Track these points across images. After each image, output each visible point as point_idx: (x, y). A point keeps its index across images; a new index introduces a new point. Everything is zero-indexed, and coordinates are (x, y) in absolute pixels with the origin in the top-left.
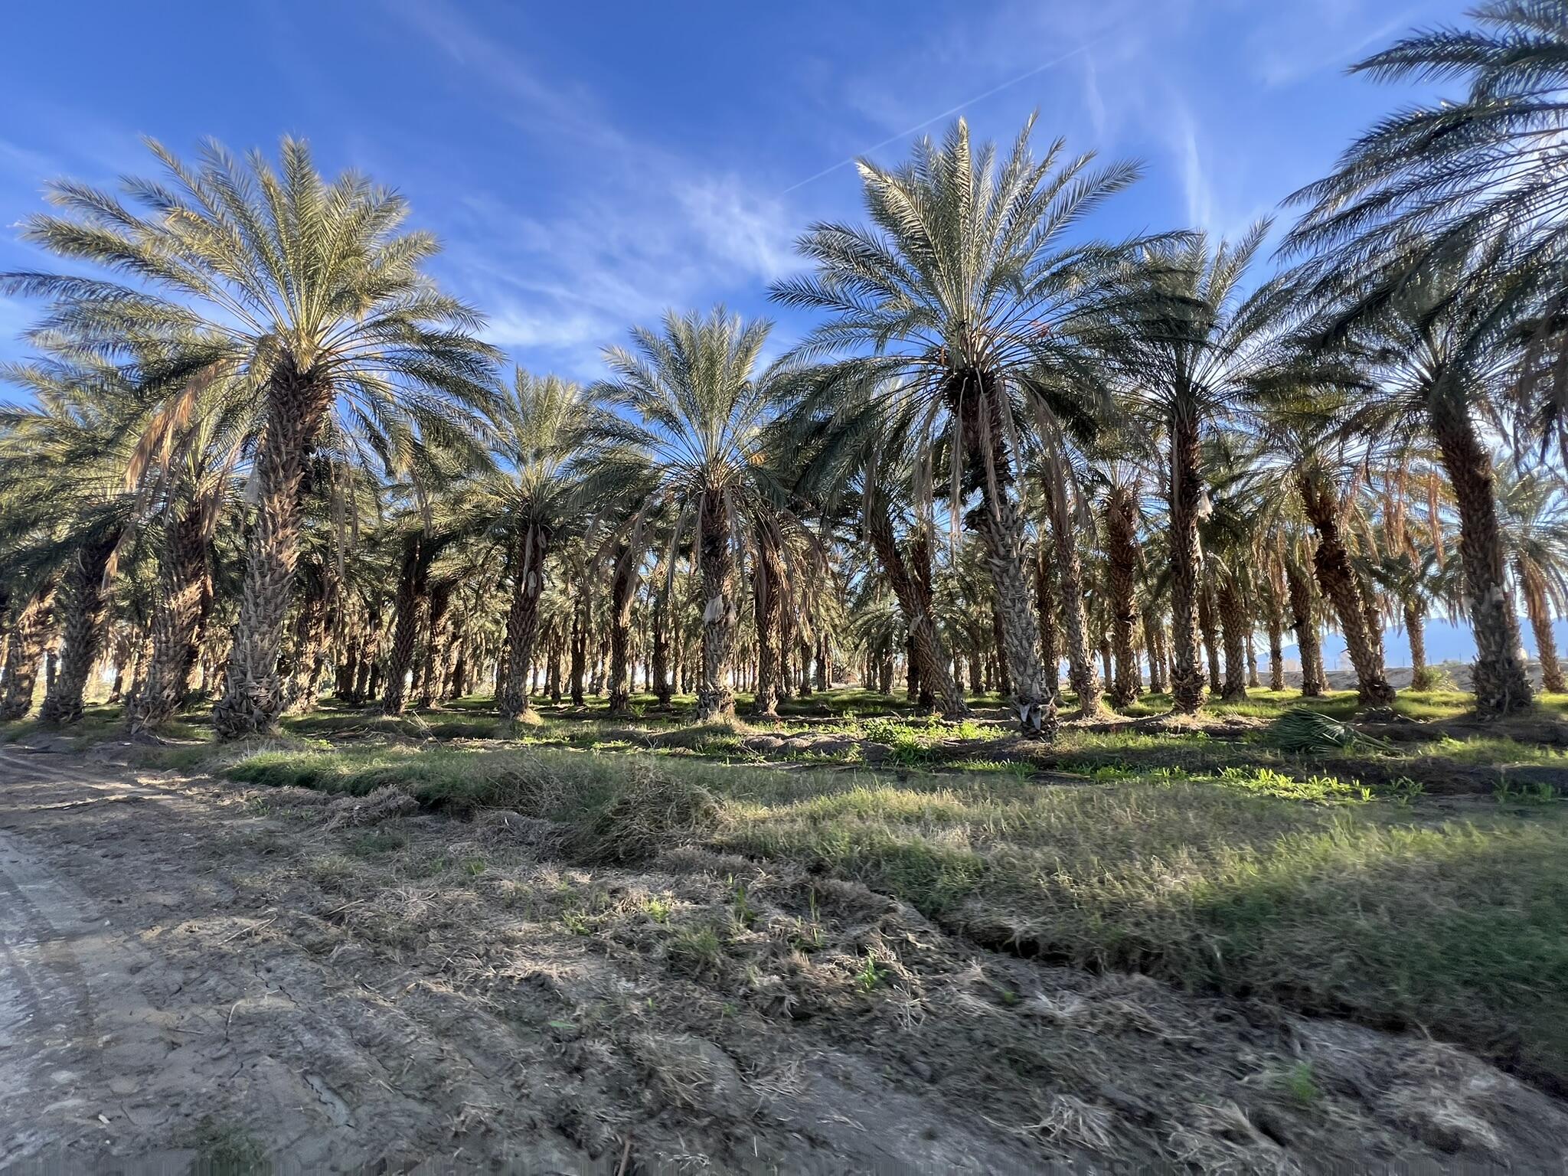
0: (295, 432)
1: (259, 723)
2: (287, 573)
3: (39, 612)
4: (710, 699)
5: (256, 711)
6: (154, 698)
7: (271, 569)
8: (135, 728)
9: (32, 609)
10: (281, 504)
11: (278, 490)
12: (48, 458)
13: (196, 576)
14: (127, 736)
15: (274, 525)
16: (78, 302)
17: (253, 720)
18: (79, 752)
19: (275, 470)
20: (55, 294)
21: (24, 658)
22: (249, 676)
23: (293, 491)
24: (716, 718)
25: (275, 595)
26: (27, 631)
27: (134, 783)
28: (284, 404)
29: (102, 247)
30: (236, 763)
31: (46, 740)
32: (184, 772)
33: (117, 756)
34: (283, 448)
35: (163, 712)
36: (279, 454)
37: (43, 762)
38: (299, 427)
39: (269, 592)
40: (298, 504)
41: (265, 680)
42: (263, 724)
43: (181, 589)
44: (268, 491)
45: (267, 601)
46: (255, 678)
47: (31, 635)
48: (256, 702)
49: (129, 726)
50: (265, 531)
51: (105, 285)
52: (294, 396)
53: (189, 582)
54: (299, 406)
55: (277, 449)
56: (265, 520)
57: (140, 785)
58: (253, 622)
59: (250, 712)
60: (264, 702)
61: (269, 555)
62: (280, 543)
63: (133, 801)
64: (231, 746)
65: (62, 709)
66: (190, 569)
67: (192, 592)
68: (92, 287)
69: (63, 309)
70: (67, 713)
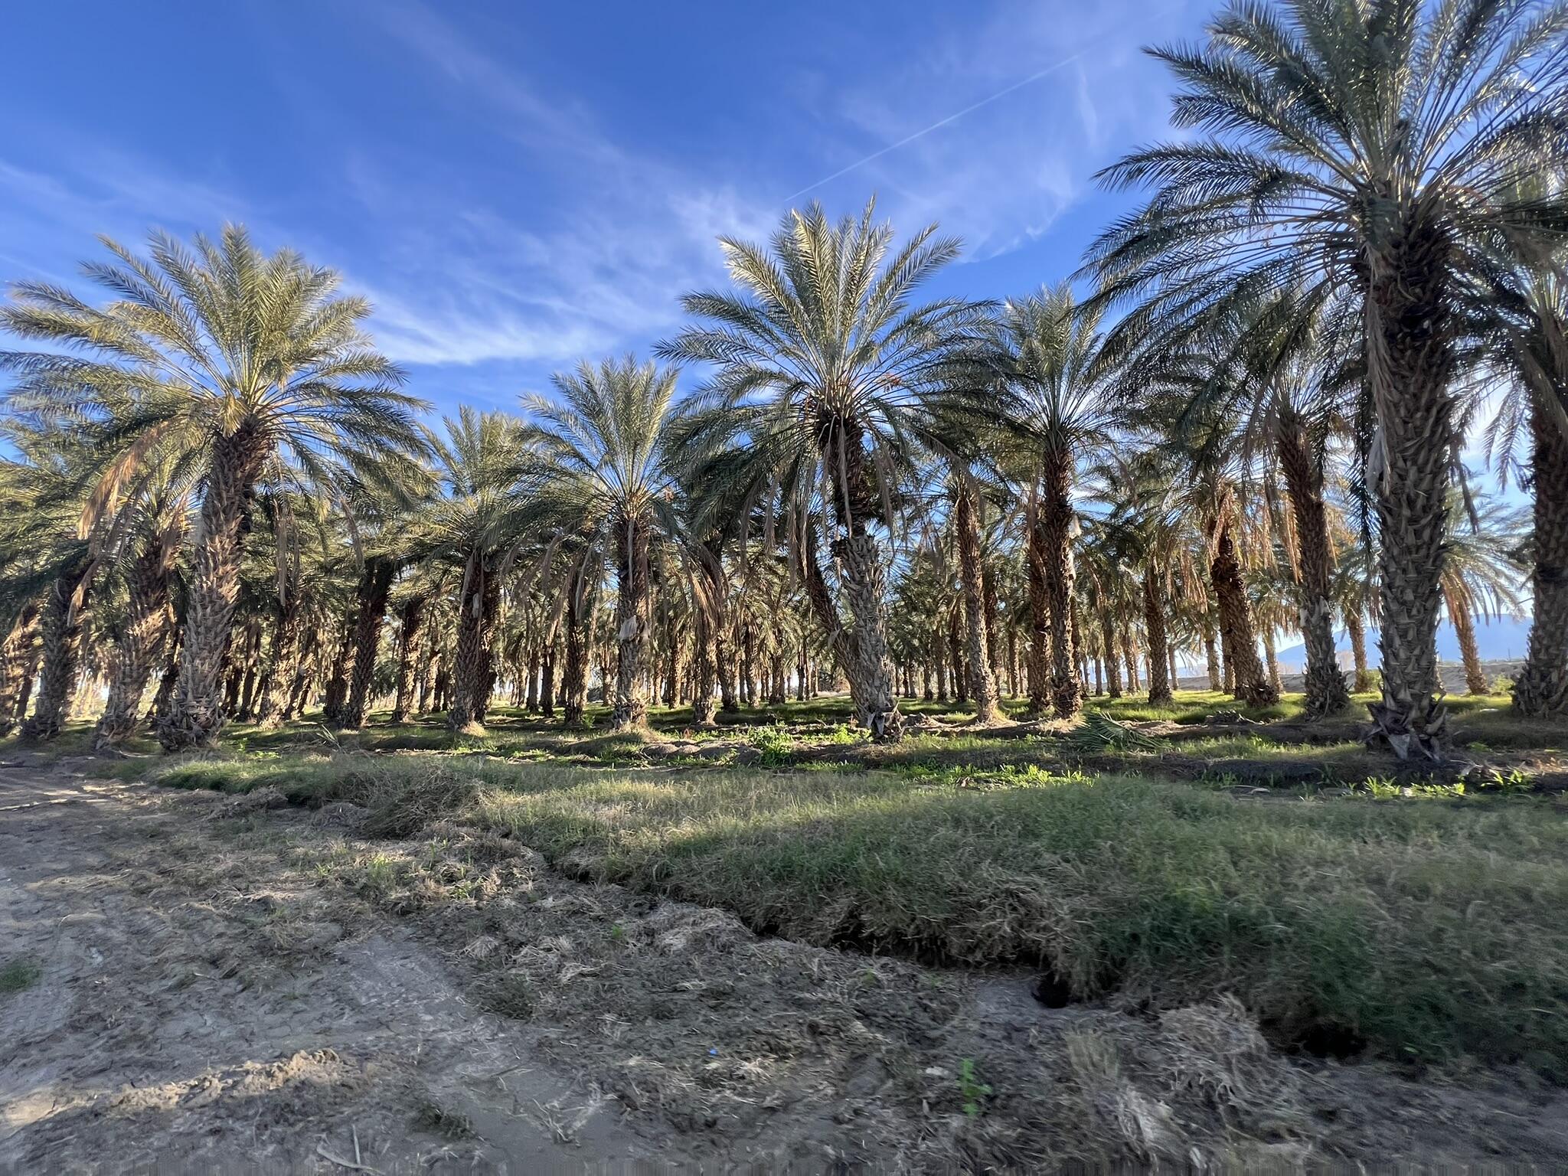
0: (235, 480)
1: (198, 737)
2: (227, 604)
3: (23, 636)
4: (625, 710)
5: (196, 727)
6: (118, 717)
7: (211, 602)
8: (99, 743)
9: (16, 634)
10: (221, 544)
11: (219, 531)
12: (19, 503)
13: (158, 604)
14: (92, 750)
15: (215, 562)
16: (42, 371)
17: (192, 735)
18: (48, 766)
19: (216, 514)
20: (20, 368)
21: (8, 679)
22: (190, 695)
23: (233, 532)
24: (627, 727)
25: (216, 623)
26: (12, 654)
27: (81, 790)
28: (226, 455)
29: (58, 329)
30: (168, 772)
31: (22, 755)
32: (126, 781)
33: (77, 770)
34: (224, 495)
35: (126, 729)
36: (220, 500)
37: (13, 775)
38: (239, 475)
39: (209, 623)
40: (238, 543)
41: (204, 700)
42: (201, 739)
43: (144, 617)
44: (210, 533)
45: (208, 629)
46: (195, 698)
47: (15, 658)
48: (195, 719)
49: (95, 742)
50: (207, 568)
51: (65, 358)
52: (236, 448)
53: (151, 610)
54: (239, 457)
55: (219, 495)
56: (207, 559)
57: (85, 792)
58: (194, 648)
59: (190, 728)
60: (203, 719)
61: (210, 589)
62: (220, 579)
63: (72, 803)
64: (171, 758)
65: (39, 727)
66: (153, 598)
67: (155, 619)
68: (52, 361)
69: (30, 378)
70: (44, 731)
